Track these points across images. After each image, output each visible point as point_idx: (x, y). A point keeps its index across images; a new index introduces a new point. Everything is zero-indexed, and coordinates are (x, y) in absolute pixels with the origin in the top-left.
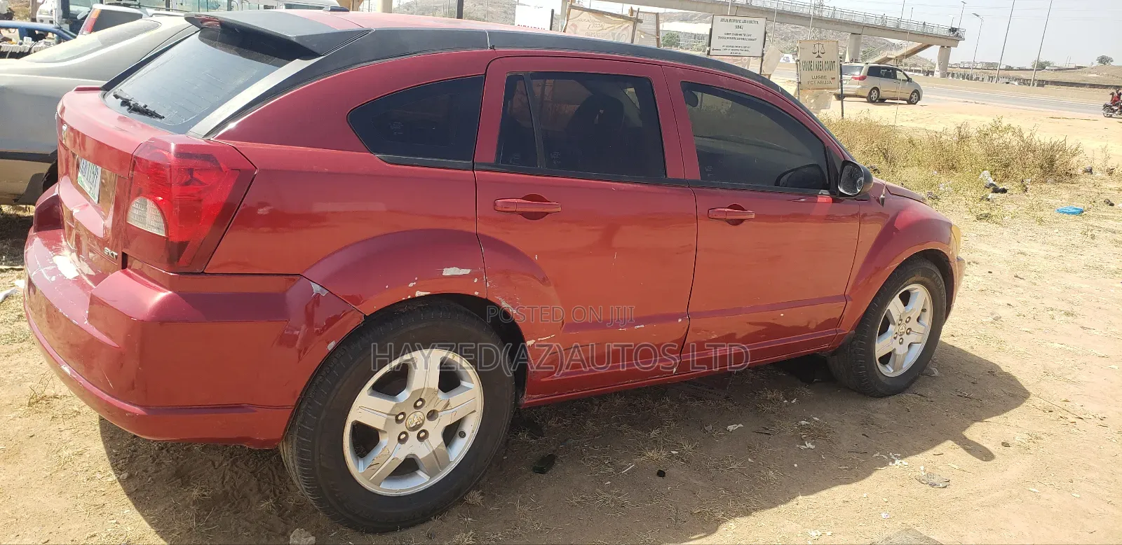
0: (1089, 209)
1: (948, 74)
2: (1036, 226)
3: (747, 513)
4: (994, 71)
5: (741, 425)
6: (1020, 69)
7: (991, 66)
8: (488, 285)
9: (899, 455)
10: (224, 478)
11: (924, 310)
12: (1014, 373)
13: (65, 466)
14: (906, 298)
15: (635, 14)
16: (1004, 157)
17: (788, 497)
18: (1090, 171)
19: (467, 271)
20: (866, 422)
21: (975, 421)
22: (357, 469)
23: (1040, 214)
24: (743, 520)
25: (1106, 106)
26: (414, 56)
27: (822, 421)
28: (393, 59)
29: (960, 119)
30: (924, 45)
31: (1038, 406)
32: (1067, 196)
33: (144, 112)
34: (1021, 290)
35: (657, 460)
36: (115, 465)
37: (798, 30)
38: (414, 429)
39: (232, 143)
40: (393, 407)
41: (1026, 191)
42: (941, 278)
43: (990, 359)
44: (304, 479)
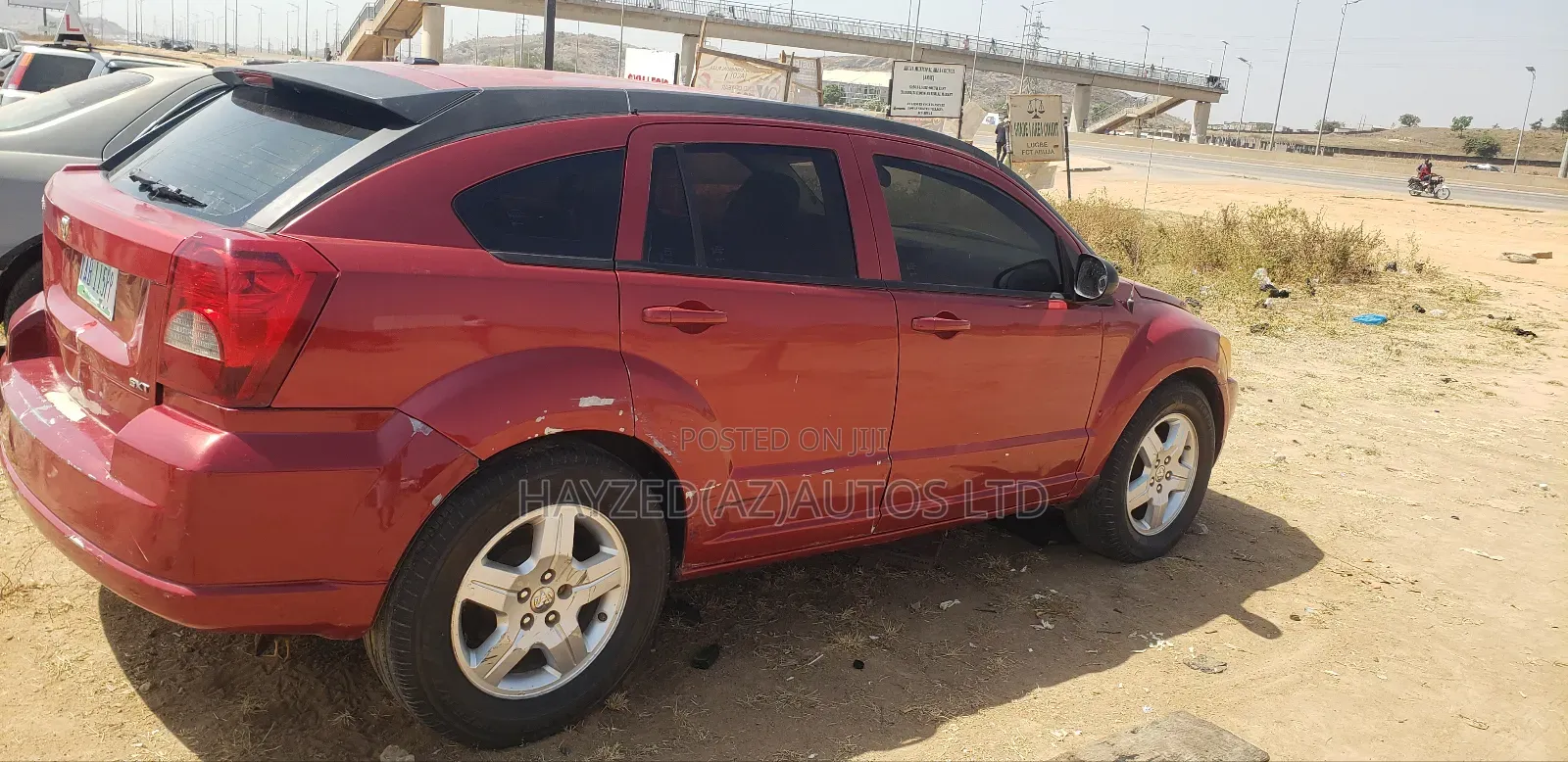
0: (1393, 317)
1: (1208, 138)
2: (1327, 340)
3: (972, 710)
4: (1268, 135)
5: (957, 602)
6: (1301, 132)
7: (1263, 128)
8: (637, 419)
9: (1162, 634)
10: (280, 686)
11: (1187, 448)
12: (1304, 529)
13: (63, 676)
14: (1164, 432)
15: (788, 60)
16: (1284, 250)
17: (1023, 690)
18: (1394, 267)
19: (609, 402)
20: (1118, 594)
21: (1257, 590)
22: (469, 664)
23: (1331, 324)
24: (968, 720)
25: (1412, 181)
26: (535, 123)
27: (1061, 594)
28: (509, 128)
29: (1226, 200)
30: (1175, 100)
31: (1334, 569)
32: (1365, 301)
33: (177, 198)
34: (1311, 423)
35: (852, 647)
36: (130, 672)
37: (1005, 80)
38: (540, 610)
39: (305, 238)
40: (515, 582)
41: (1313, 294)
42: (1208, 405)
43: (1272, 512)
44: (401, 677)
